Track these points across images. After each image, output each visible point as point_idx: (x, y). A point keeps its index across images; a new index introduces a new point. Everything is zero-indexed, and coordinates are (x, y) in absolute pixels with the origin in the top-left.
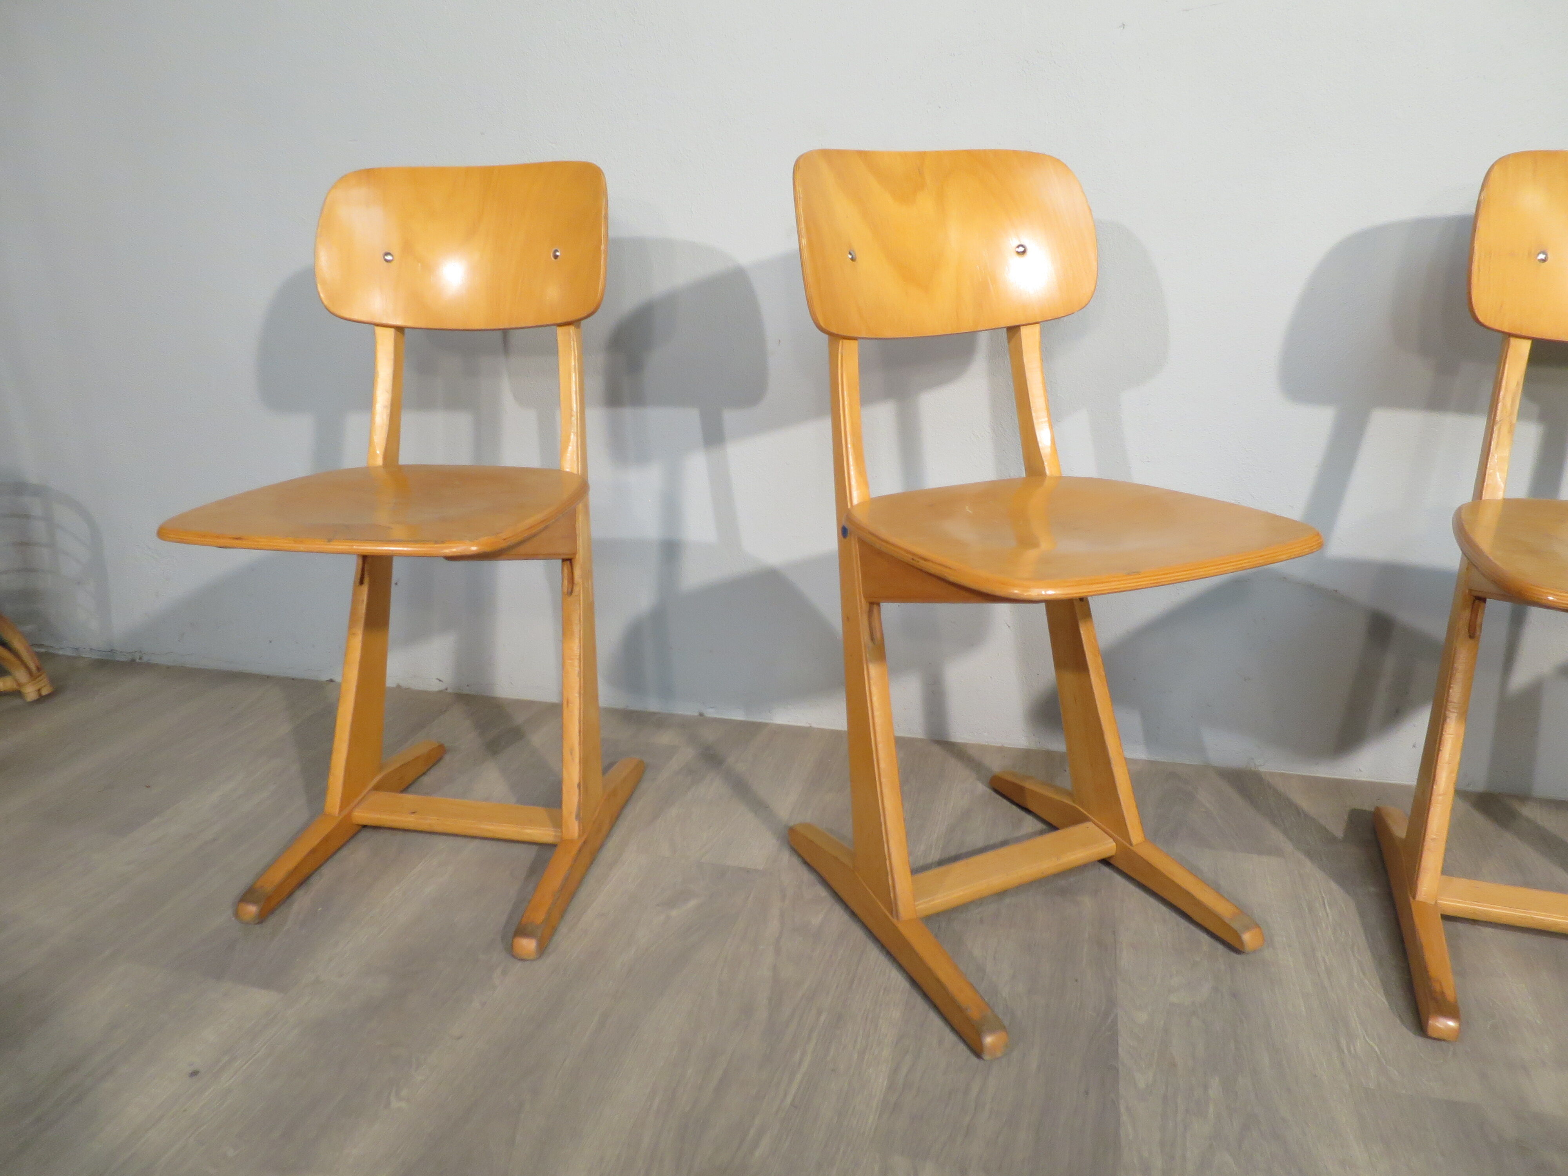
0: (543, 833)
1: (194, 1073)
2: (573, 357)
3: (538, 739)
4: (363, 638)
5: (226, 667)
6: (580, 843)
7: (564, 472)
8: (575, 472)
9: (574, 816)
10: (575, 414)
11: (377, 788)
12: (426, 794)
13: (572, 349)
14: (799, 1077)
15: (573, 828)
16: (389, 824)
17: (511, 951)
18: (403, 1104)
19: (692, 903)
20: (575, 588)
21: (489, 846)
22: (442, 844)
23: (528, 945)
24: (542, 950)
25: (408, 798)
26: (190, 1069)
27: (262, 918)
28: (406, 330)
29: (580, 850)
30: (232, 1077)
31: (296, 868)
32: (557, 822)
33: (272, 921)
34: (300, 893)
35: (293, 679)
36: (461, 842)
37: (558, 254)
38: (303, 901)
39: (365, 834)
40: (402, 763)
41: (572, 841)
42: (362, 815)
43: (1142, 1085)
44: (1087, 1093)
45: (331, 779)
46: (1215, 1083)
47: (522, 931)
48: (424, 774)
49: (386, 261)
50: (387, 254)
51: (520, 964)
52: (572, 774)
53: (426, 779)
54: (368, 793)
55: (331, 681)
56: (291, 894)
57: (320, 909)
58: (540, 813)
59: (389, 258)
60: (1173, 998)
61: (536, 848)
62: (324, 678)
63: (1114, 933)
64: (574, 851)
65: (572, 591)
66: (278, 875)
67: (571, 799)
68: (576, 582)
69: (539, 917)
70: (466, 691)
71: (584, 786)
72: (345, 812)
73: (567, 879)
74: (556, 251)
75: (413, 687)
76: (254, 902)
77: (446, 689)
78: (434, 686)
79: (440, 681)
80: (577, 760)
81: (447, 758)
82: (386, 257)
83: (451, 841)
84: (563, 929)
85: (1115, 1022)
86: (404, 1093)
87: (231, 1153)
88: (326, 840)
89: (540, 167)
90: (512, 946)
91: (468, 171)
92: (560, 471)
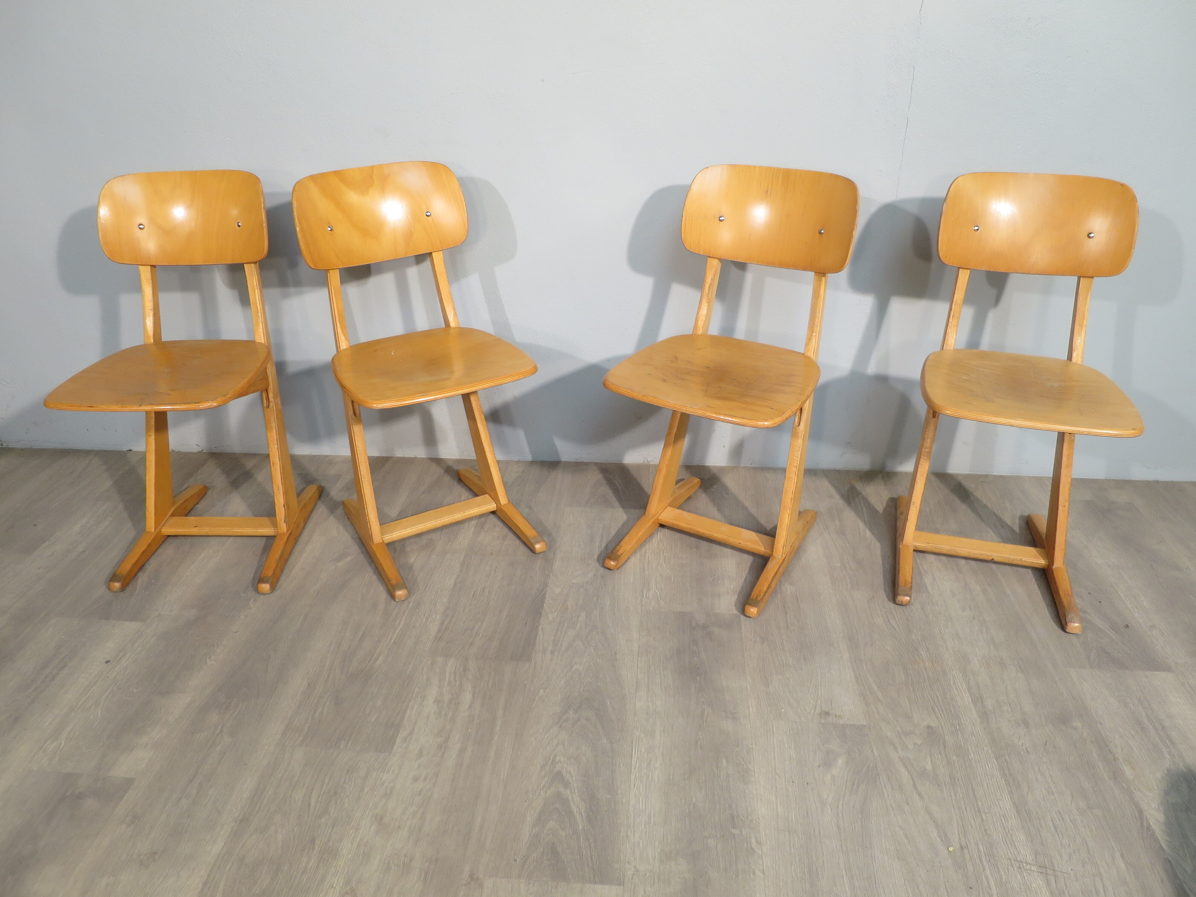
0: (269, 531)
1: (107, 662)
2: (255, 280)
3: (260, 477)
4: (155, 437)
5: (59, 446)
6: (287, 535)
7: (257, 342)
8: (263, 342)
9: (283, 521)
10: (259, 311)
11: (173, 515)
12: (200, 515)
13: (254, 276)
14: (398, 631)
15: (283, 527)
16: (183, 534)
17: (257, 590)
18: (213, 662)
19: (349, 559)
20: (270, 404)
21: (239, 540)
22: (214, 541)
23: (266, 587)
24: (273, 588)
25: (191, 519)
26: (105, 660)
27: (123, 588)
28: (156, 266)
29: (288, 539)
30: (127, 661)
31: (137, 561)
32: (275, 525)
33: (129, 589)
34: (140, 574)
35: (106, 451)
36: (224, 539)
37: (240, 224)
38: (142, 578)
39: (170, 540)
40: (184, 500)
41: (284, 534)
42: (167, 530)
43: (551, 619)
44: (526, 624)
45: (147, 513)
46: (583, 615)
47: (261, 580)
48: (198, 503)
49: (140, 228)
50: (140, 225)
51: (262, 596)
52: (280, 500)
53: (199, 506)
54: (169, 517)
55: (130, 450)
56: (135, 575)
57: (153, 581)
58: (265, 520)
59: (142, 227)
60: (574, 581)
61: (265, 539)
62: (125, 449)
63: (554, 554)
64: (285, 539)
65: (269, 405)
66: (127, 566)
67: (281, 512)
68: (270, 401)
69: (270, 573)
70: (215, 451)
71: (287, 506)
72: (158, 530)
73: (282, 553)
74: (239, 223)
75: (182, 451)
76: (118, 581)
77: (202, 451)
78: (196, 449)
79: (198, 446)
80: (282, 493)
81: (210, 492)
82: (140, 226)
83: (218, 539)
84: (283, 578)
85: (545, 594)
86: (213, 658)
87: (135, 691)
88: (150, 545)
89: (224, 172)
90: (257, 588)
91: (183, 174)
92: (254, 342)
